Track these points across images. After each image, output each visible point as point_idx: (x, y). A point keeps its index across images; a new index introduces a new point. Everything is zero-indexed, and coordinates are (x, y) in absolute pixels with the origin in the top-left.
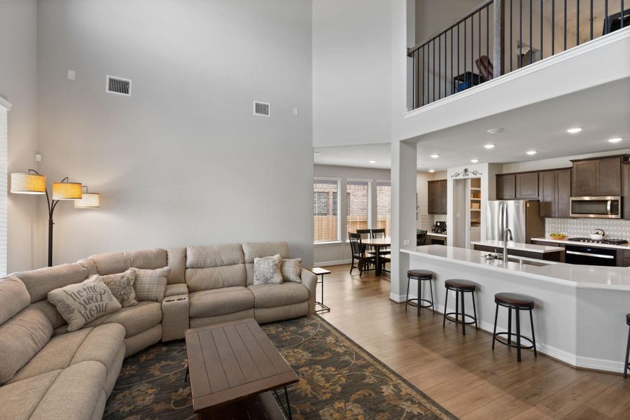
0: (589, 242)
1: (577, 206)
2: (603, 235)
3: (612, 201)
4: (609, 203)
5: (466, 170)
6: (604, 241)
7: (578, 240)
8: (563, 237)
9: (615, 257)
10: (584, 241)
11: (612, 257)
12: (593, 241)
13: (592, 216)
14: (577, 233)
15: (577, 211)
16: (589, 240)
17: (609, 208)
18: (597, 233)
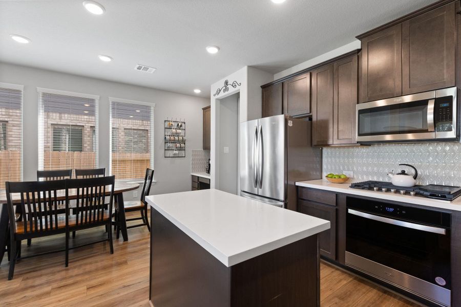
0: (388, 191)
1: (367, 119)
2: (415, 177)
3: (438, 101)
4: (431, 107)
5: (226, 83)
6: (419, 190)
7: (370, 186)
8: (345, 180)
9: (448, 232)
10: (380, 190)
11: (441, 231)
12: (398, 190)
13: (388, 137)
14: (367, 174)
15: (367, 130)
16: (388, 187)
17: (430, 117)
18: (403, 173)
